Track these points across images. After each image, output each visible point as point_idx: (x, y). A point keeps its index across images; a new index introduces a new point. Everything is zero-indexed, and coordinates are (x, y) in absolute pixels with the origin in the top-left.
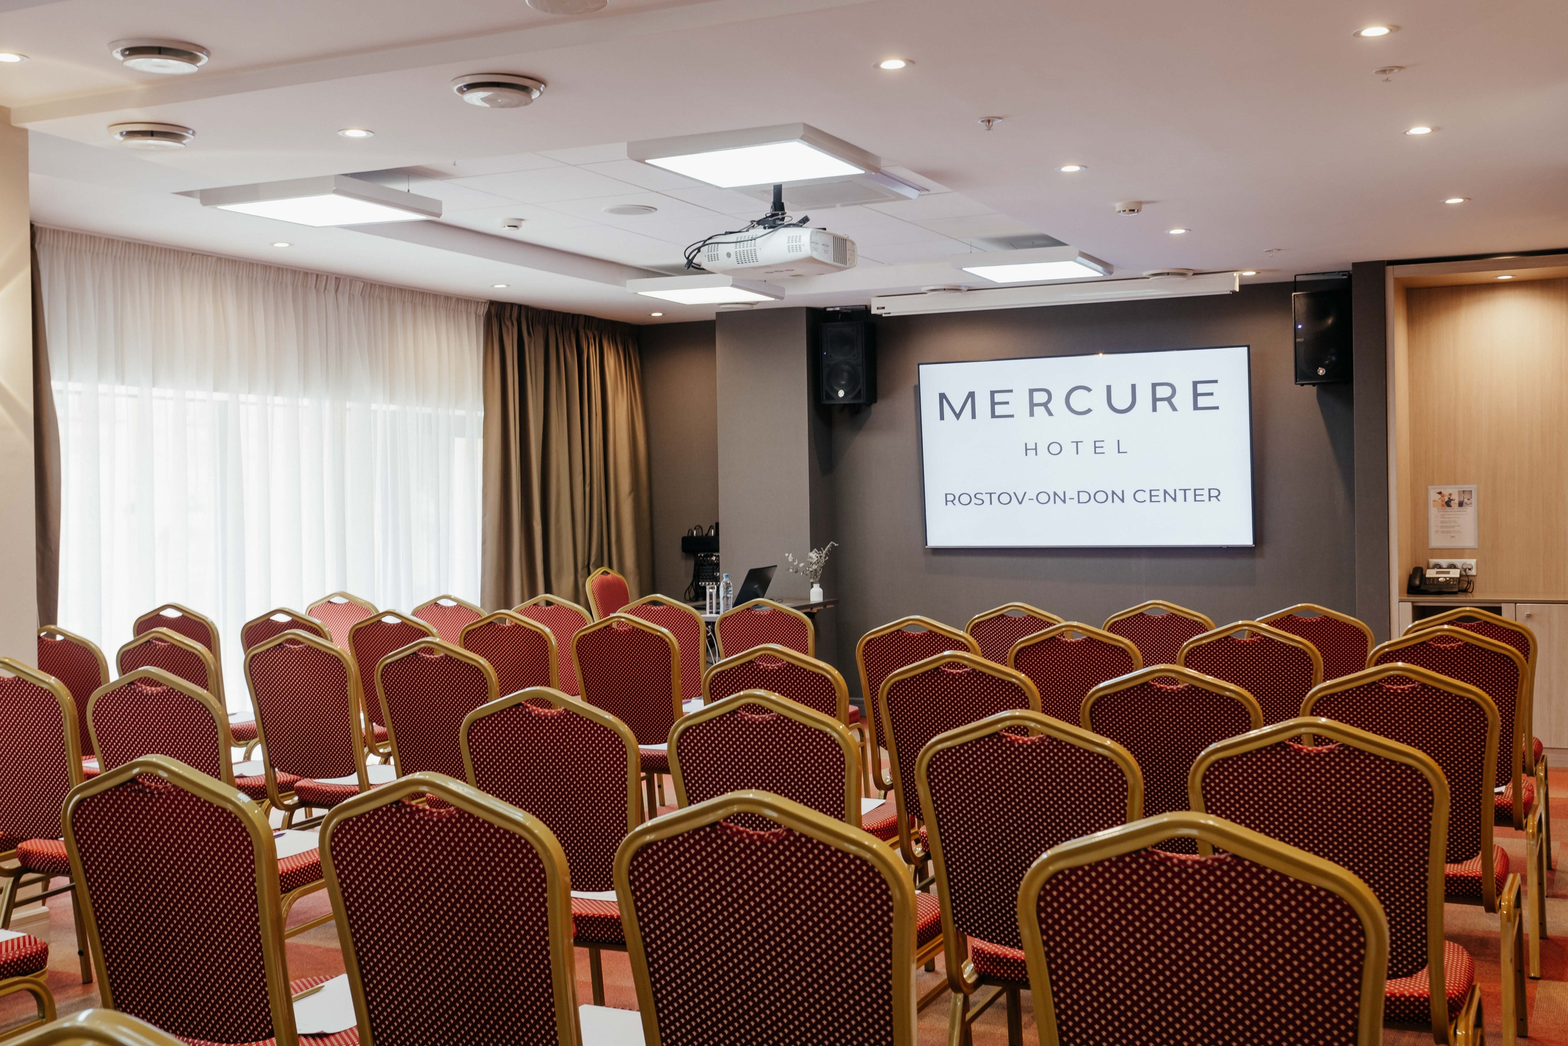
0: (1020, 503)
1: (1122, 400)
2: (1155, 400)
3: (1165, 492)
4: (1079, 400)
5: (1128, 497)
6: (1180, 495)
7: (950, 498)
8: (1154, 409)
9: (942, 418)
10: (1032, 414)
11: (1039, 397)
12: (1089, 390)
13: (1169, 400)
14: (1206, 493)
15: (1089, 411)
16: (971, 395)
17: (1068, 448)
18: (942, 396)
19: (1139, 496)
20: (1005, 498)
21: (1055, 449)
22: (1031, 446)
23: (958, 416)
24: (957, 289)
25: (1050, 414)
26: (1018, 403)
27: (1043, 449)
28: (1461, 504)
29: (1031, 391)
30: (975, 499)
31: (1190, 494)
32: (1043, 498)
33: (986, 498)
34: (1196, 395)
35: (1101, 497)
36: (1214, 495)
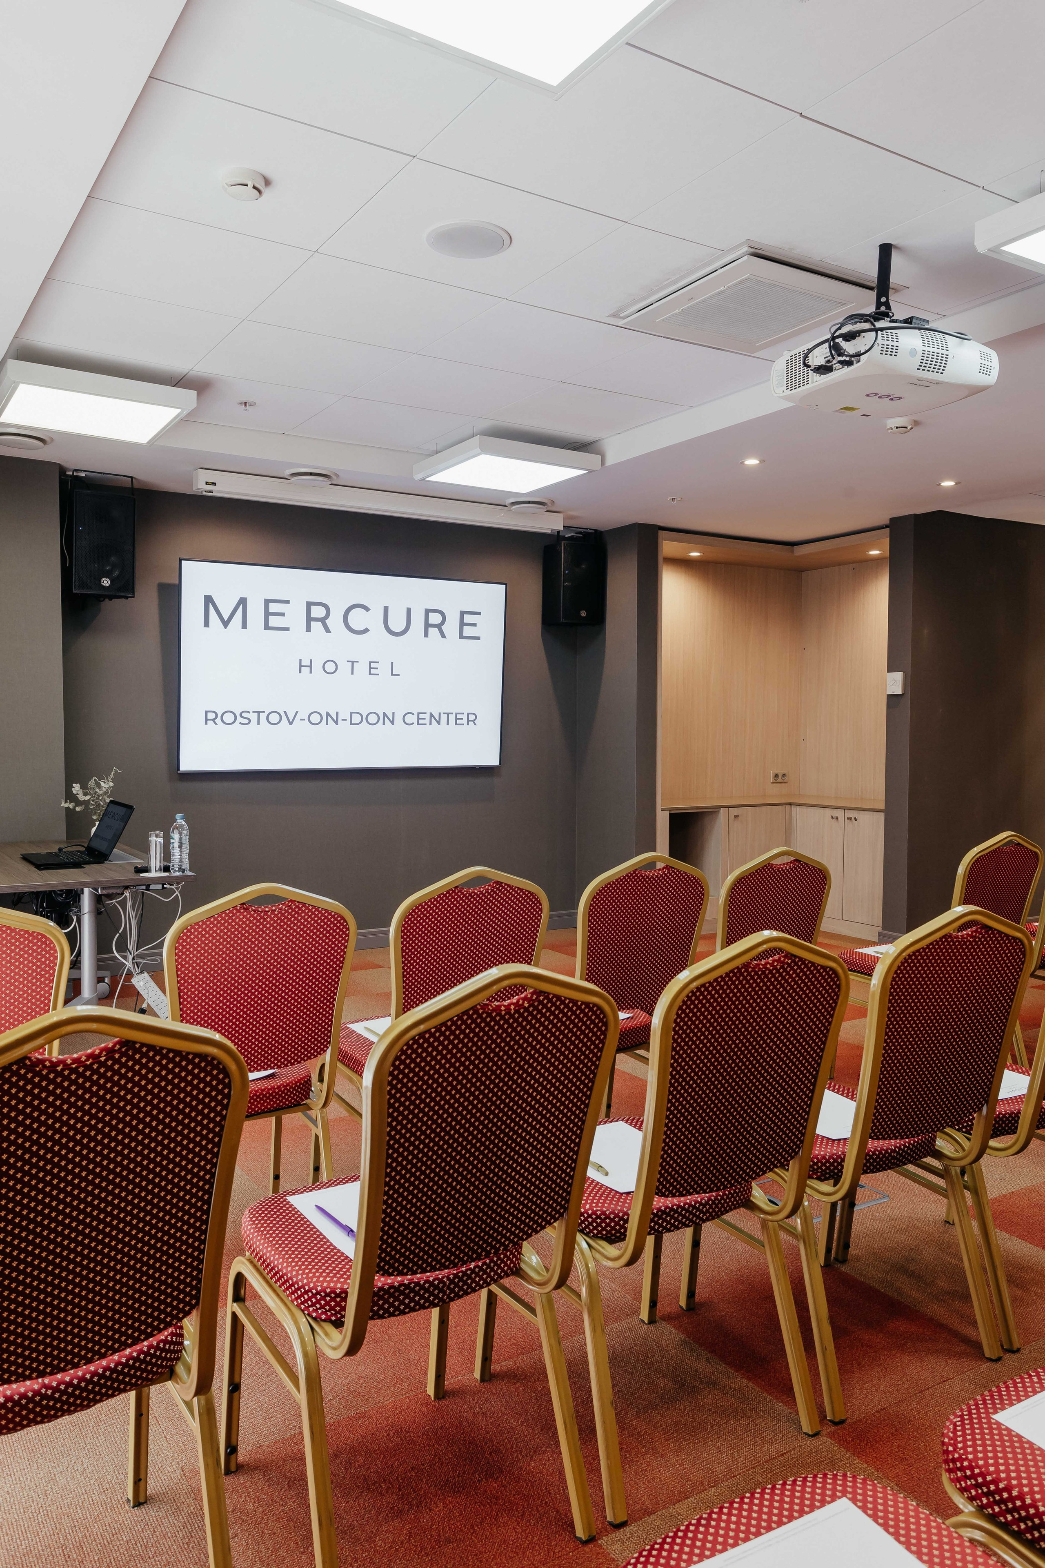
0: (291, 723)
2: (427, 625)
3: (431, 715)
4: (357, 619)
5: (398, 719)
6: (444, 718)
8: (426, 635)
9: (207, 624)
10: (308, 629)
14: (465, 717)
16: (243, 602)
17: (344, 667)
18: (208, 600)
19: (409, 719)
20: (274, 718)
21: (330, 667)
22: (306, 662)
23: (226, 624)
27: (317, 666)
30: (243, 718)
31: (452, 718)
32: (315, 718)
33: (253, 717)
34: (462, 624)
36: (472, 718)
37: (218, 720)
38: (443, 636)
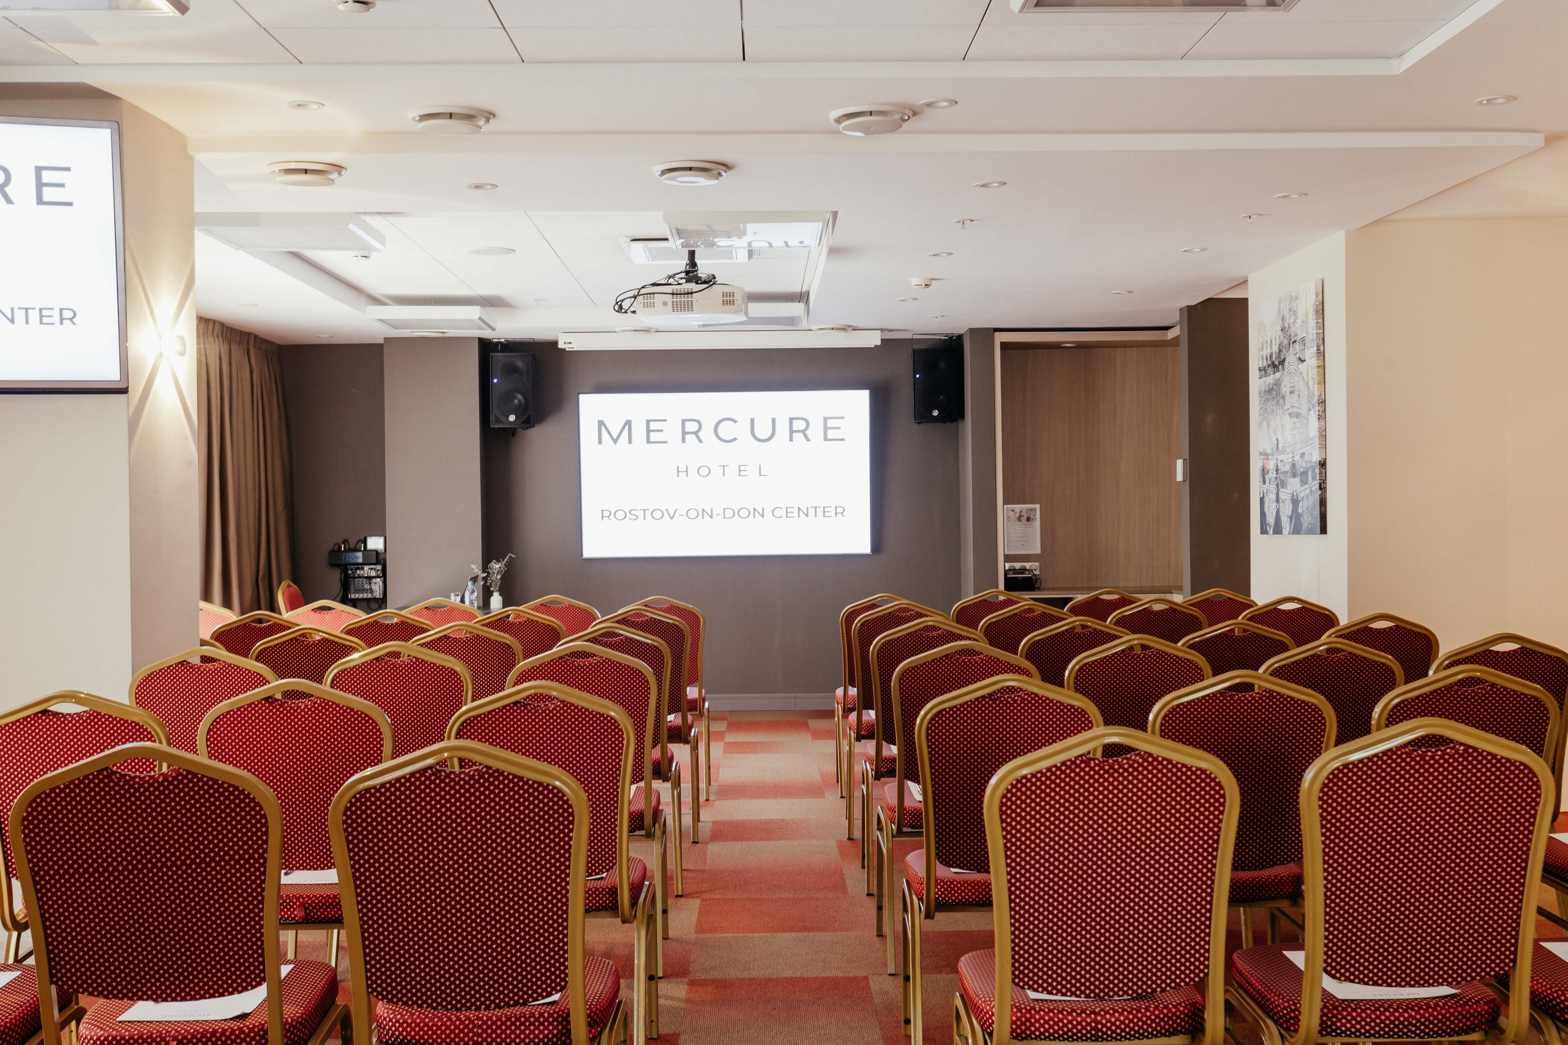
1: (763, 431)
2: (792, 432)
3: (799, 509)
5: (768, 513)
6: (812, 512)
7: (606, 514)
9: (600, 442)
11: (691, 427)
12: (735, 421)
13: (803, 432)
15: (735, 439)
16: (628, 423)
18: (601, 423)
20: (657, 514)
21: (705, 472)
23: (615, 441)
24: (647, 331)
25: (700, 441)
26: (672, 431)
27: (692, 471)
28: (1028, 519)
29: (684, 421)
30: (630, 514)
31: (820, 511)
32: (692, 514)
33: (640, 514)
34: (826, 428)
35: (744, 513)
36: (840, 511)
37: (612, 517)
38: (808, 439)
